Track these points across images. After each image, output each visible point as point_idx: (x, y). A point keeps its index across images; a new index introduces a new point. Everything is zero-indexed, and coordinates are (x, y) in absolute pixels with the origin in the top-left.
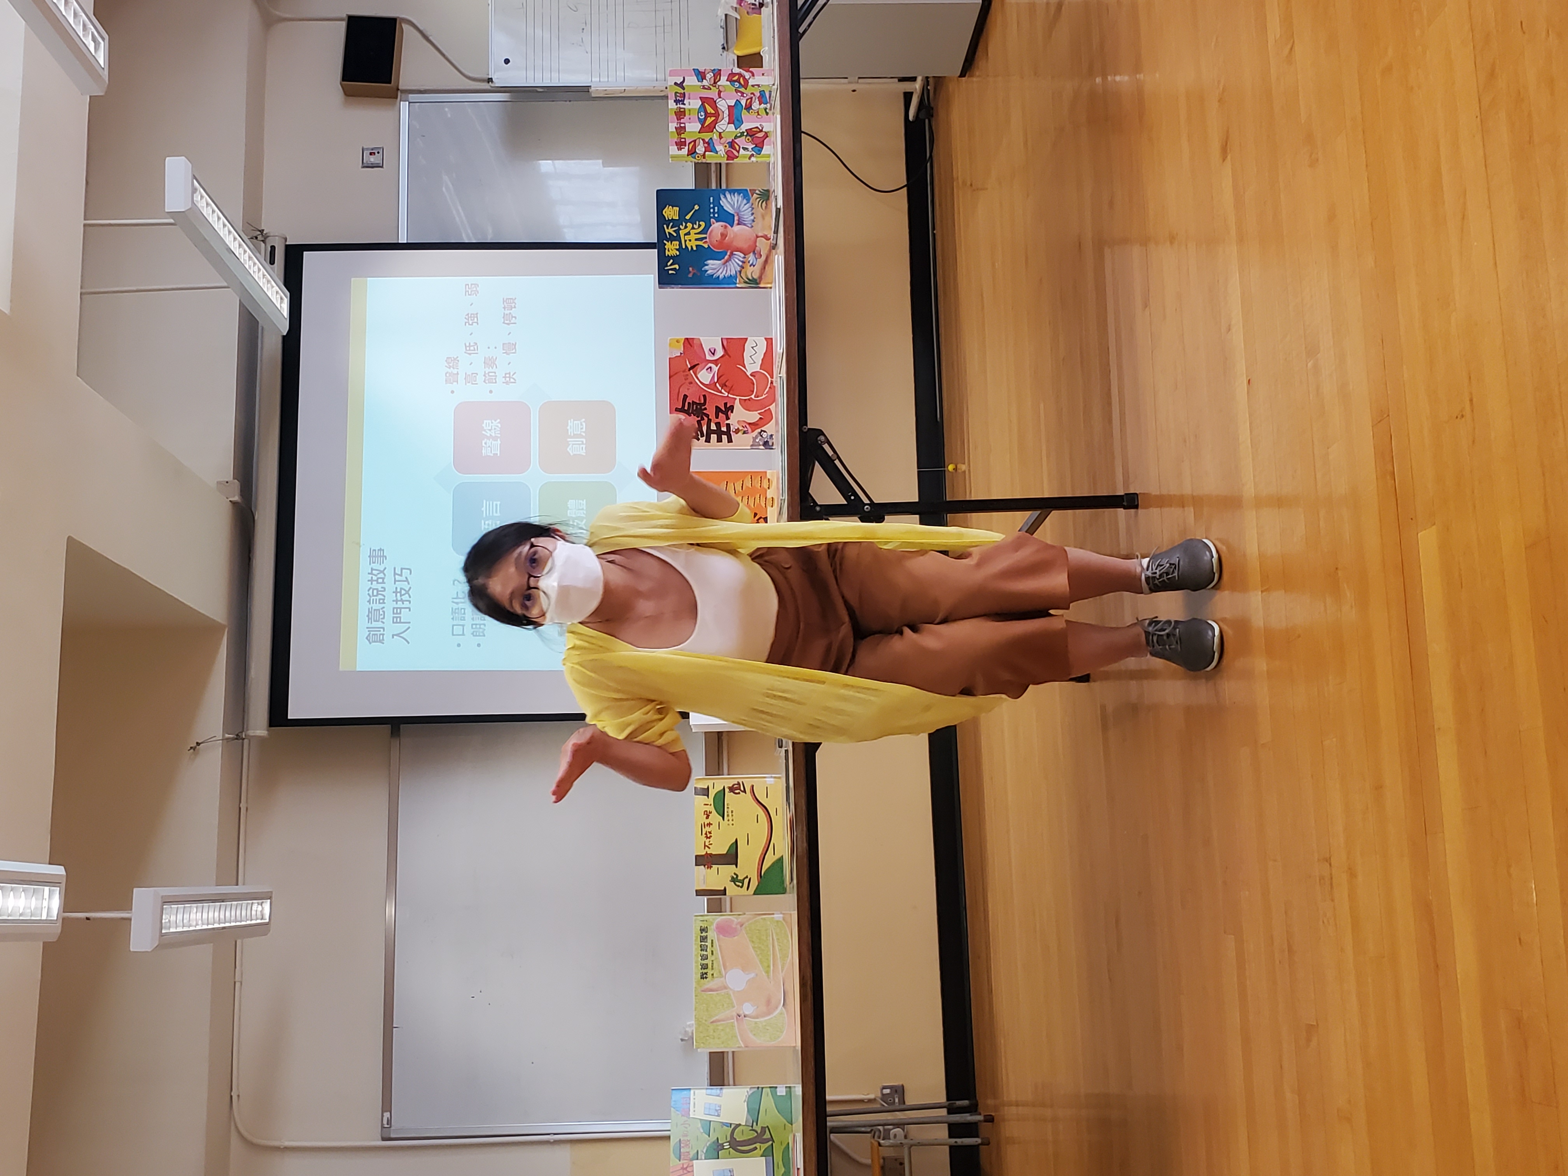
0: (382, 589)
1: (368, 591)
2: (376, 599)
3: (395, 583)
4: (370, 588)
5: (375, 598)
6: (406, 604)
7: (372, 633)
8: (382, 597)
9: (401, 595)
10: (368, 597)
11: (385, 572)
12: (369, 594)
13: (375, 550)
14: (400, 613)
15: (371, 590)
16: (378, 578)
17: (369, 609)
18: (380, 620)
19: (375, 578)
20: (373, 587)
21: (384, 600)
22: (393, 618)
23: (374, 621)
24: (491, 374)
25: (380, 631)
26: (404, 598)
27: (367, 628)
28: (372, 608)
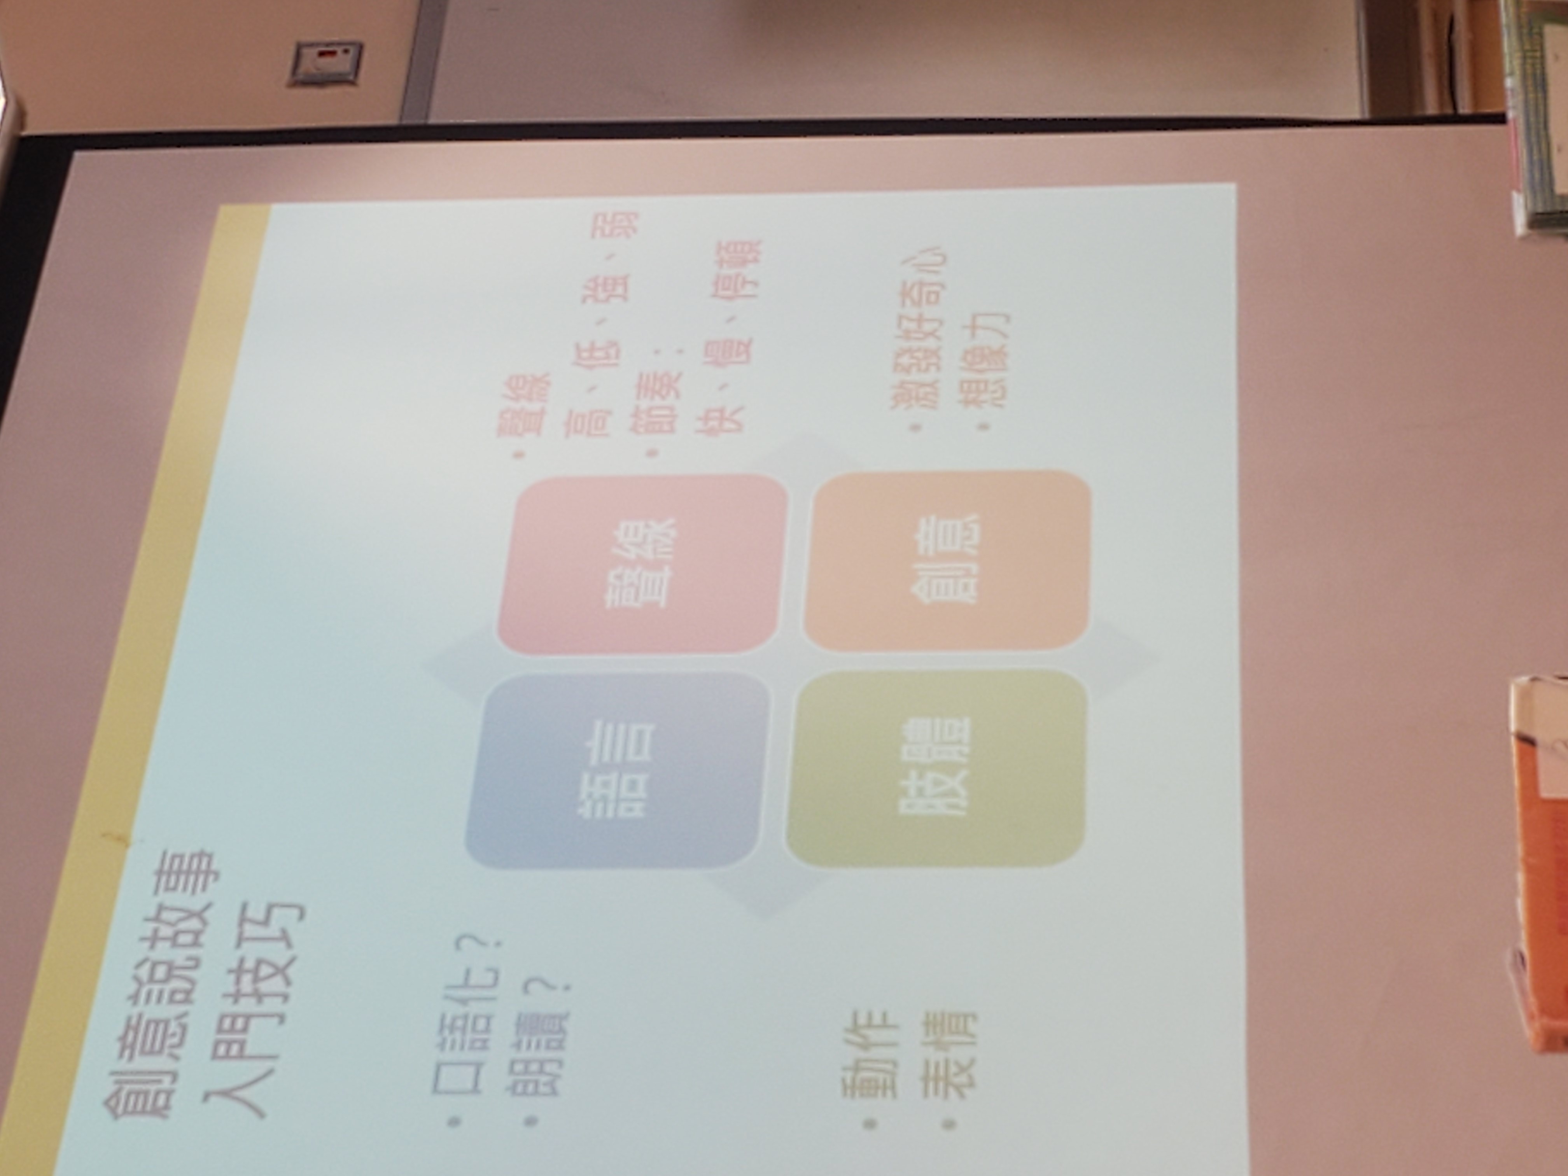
0: (191, 963)
1: (139, 965)
2: (161, 993)
3: (239, 945)
4: (145, 960)
5: (156, 988)
6: (272, 1005)
7: (127, 1088)
8: (186, 985)
9: (256, 979)
10: (133, 987)
11: (207, 915)
12: (137, 979)
13: (182, 857)
14: (245, 1030)
15: (147, 967)
16: (177, 934)
17: (129, 1019)
18: (166, 1051)
19: (166, 931)
20: (155, 955)
21: (188, 992)
22: (217, 1044)
23: (143, 1052)
24: (655, 412)
25: (159, 1082)
26: (264, 987)
27: (113, 1073)
28: (140, 1016)
